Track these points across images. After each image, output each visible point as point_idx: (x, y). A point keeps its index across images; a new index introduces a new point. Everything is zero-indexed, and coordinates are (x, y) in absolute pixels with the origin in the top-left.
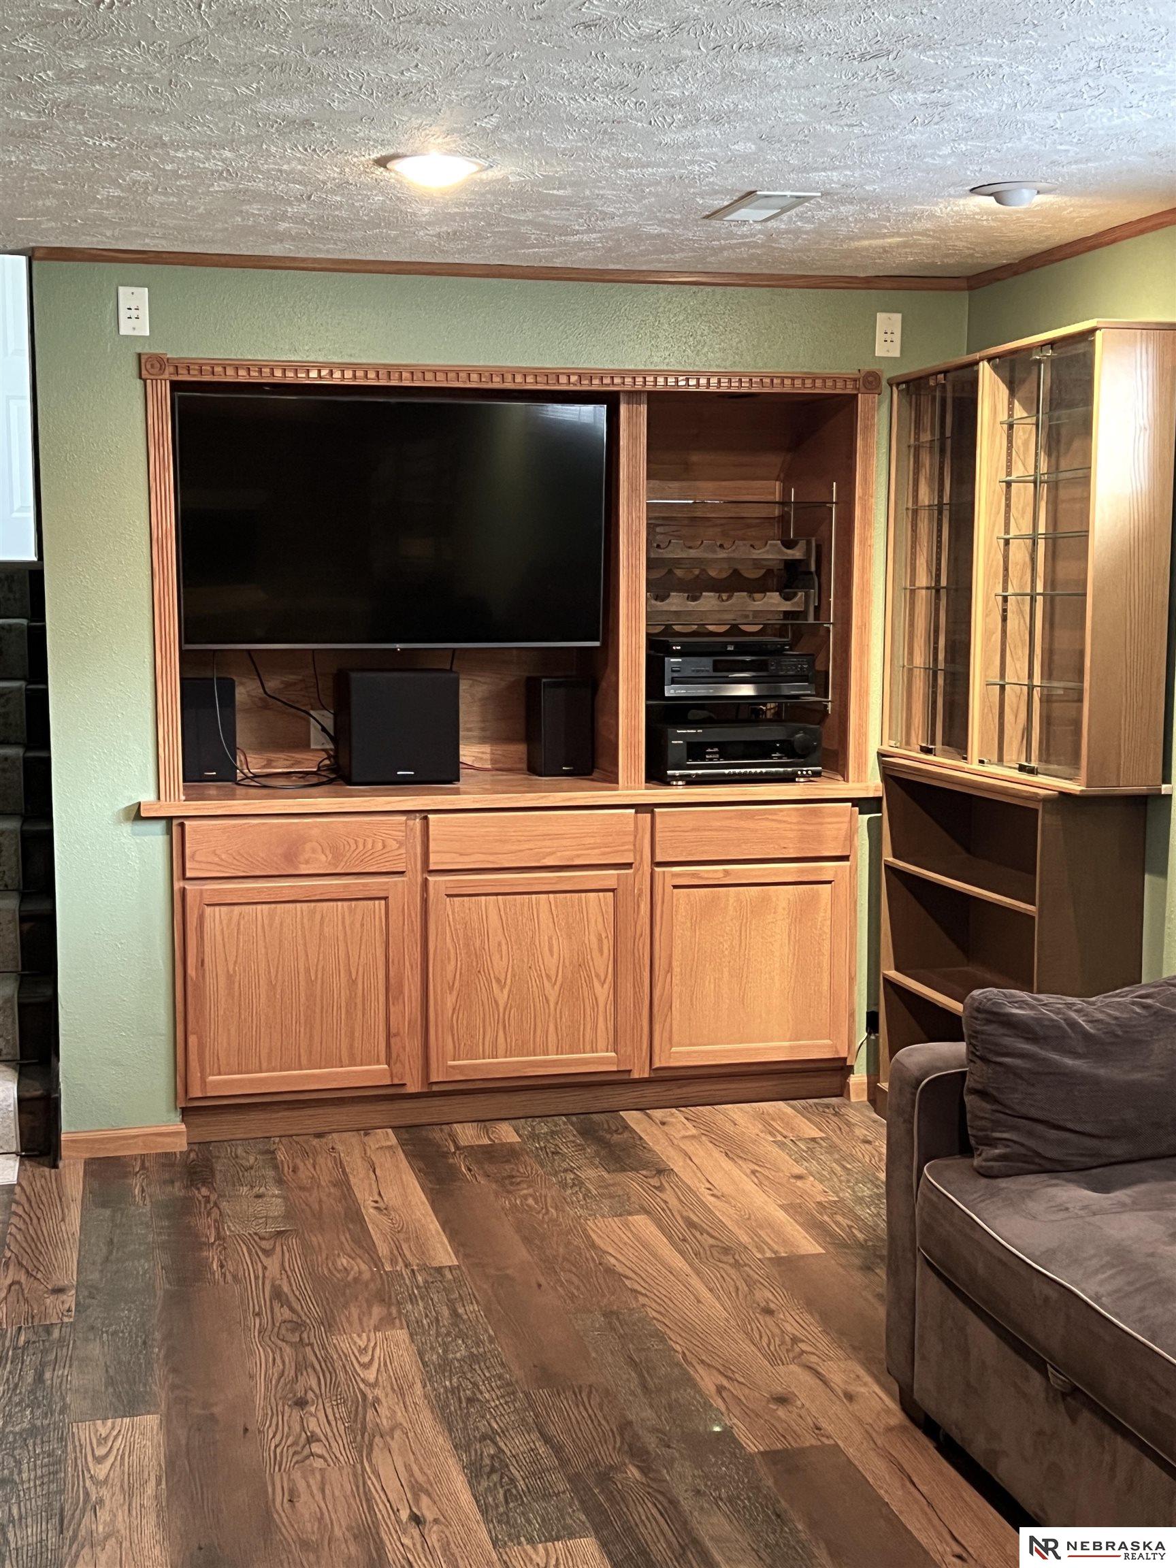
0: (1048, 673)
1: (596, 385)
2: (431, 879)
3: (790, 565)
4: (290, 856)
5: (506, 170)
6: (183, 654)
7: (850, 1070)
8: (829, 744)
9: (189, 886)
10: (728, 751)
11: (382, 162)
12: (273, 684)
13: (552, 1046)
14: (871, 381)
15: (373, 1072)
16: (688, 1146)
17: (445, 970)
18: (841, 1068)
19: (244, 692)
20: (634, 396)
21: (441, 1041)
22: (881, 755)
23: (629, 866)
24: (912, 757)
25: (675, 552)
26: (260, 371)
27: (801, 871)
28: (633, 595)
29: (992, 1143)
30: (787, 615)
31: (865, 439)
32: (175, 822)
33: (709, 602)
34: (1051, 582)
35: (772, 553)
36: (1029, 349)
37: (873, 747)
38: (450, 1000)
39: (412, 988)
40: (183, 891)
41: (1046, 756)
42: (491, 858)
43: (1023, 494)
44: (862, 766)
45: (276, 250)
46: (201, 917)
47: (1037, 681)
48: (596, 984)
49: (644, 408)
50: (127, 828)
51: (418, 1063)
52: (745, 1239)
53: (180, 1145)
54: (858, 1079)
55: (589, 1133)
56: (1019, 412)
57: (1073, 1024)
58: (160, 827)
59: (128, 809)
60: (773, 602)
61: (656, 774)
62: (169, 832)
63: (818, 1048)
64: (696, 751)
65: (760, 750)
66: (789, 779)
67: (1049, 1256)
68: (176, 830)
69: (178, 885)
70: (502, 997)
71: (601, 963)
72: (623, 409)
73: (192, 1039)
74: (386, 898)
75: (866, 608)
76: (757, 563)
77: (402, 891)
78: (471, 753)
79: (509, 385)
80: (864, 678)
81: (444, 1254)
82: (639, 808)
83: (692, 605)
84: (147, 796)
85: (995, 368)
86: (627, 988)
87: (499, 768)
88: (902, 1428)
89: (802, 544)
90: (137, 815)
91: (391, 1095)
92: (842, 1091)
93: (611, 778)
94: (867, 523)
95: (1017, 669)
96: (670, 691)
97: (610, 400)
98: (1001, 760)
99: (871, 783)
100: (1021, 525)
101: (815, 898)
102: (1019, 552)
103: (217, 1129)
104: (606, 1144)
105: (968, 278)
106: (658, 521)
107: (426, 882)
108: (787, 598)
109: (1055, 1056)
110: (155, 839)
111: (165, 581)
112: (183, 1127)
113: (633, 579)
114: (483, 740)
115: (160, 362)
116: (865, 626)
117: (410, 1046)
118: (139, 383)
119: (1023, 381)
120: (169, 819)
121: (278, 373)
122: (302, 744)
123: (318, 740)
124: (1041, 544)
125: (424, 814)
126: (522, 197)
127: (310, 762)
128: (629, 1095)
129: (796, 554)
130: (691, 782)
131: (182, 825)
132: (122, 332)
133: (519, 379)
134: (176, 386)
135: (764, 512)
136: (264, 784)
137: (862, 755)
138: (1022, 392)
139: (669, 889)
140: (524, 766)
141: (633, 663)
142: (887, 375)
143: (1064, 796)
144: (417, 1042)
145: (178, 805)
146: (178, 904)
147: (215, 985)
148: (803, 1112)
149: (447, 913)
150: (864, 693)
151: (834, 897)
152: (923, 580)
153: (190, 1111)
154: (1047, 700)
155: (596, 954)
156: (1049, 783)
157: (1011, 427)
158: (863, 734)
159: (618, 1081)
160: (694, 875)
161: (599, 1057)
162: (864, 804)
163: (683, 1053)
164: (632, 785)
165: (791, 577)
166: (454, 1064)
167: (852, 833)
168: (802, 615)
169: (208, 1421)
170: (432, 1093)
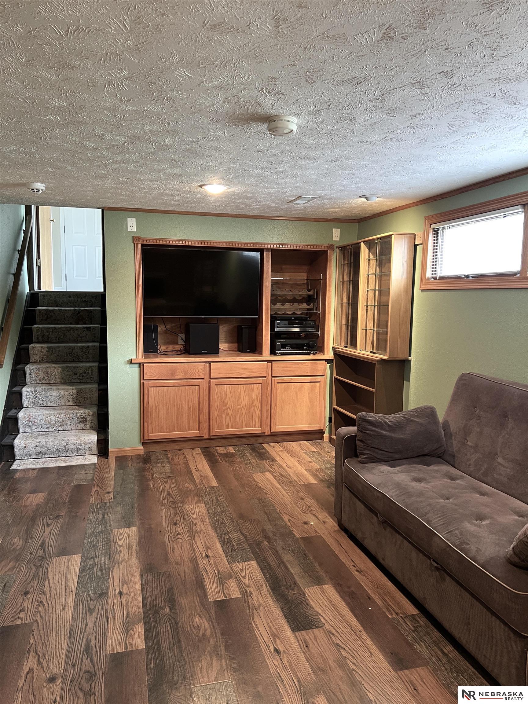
0: (378, 326)
1: (257, 247)
3: (309, 296)
4: (173, 374)
5: (234, 189)
6: (144, 319)
7: (324, 433)
8: (319, 344)
9: (145, 382)
10: (292, 346)
11: (201, 186)
12: (168, 327)
13: (244, 426)
14: (331, 247)
15: (194, 433)
16: (280, 453)
17: (215, 404)
18: (322, 432)
19: (160, 329)
20: (268, 250)
21: (213, 424)
22: (333, 348)
23: (265, 377)
24: (341, 349)
25: (278, 292)
26: (166, 241)
27: (311, 379)
28: (267, 304)
29: (364, 454)
30: (308, 309)
31: (330, 263)
32: (141, 364)
33: (287, 306)
34: (379, 302)
35: (304, 293)
36: (374, 240)
37: (331, 345)
38: (216, 413)
39: (206, 411)
40: (143, 383)
41: (377, 349)
42: (227, 375)
43: (372, 278)
44: (328, 351)
45: (171, 209)
46: (148, 390)
47: (375, 329)
48: (256, 409)
49: (270, 253)
50: (128, 366)
51: (207, 430)
52: (295, 478)
53: (142, 453)
54: (326, 435)
55: (253, 449)
56: (371, 256)
57: (385, 422)
58: (137, 365)
59: (128, 361)
60: (305, 306)
61: (273, 352)
63: (315, 427)
64: (284, 346)
65: (301, 346)
66: (309, 354)
67: (379, 485)
68: (141, 366)
69: (142, 381)
70: (230, 413)
71: (257, 403)
72: (265, 253)
73: (145, 424)
74: (199, 385)
75: (330, 308)
76: (300, 295)
77: (204, 384)
78: (223, 346)
79: (234, 246)
80: (329, 327)
81: (214, 483)
82: (268, 361)
83: (283, 307)
84: (134, 357)
85: (365, 244)
86: (264, 410)
87: (230, 350)
88: (338, 531)
89: (313, 290)
90: (131, 362)
91: (199, 439)
92: (322, 438)
93: (260, 353)
94: (330, 285)
95: (370, 325)
96: (277, 330)
97: (261, 251)
98: (365, 349)
99: (330, 355)
100: (371, 287)
101: (316, 386)
102: (371, 294)
103: (151, 448)
104: (258, 453)
105: (358, 220)
106: (274, 284)
107: (210, 381)
108: (308, 305)
109: (381, 431)
110: (135, 369)
111: (139, 298)
112: (142, 448)
113: (267, 299)
114: (226, 342)
115: (139, 239)
116: (329, 313)
117: (205, 425)
118: (133, 244)
119: (373, 248)
120: (140, 363)
121: (171, 242)
122: (177, 343)
123: (181, 342)
124: (377, 292)
125: (210, 363)
126: (238, 196)
127: (178, 348)
128: (266, 439)
129: (311, 293)
130: (282, 354)
131: (143, 365)
132: (129, 230)
133: (237, 245)
134: (143, 245)
135: (302, 282)
136: (166, 354)
137: (328, 348)
138: (372, 251)
139: (276, 383)
140: (237, 349)
141: (267, 322)
142: (335, 246)
143: (383, 360)
144: (207, 425)
145: (142, 360)
146: (142, 387)
147: (152, 410)
148: (311, 444)
149: (216, 390)
150: (329, 331)
151: (320, 385)
152: (345, 301)
153: (144, 444)
154: (378, 333)
155: (256, 401)
156: (379, 356)
157: (369, 260)
158: (329, 343)
159: (261, 436)
160: (283, 380)
161: (256, 429)
162: (328, 361)
163: (279, 428)
164: (266, 355)
165: (309, 299)
166: (217, 431)
167: (325, 369)
168: (312, 309)
169: (150, 529)
170: (211, 439)
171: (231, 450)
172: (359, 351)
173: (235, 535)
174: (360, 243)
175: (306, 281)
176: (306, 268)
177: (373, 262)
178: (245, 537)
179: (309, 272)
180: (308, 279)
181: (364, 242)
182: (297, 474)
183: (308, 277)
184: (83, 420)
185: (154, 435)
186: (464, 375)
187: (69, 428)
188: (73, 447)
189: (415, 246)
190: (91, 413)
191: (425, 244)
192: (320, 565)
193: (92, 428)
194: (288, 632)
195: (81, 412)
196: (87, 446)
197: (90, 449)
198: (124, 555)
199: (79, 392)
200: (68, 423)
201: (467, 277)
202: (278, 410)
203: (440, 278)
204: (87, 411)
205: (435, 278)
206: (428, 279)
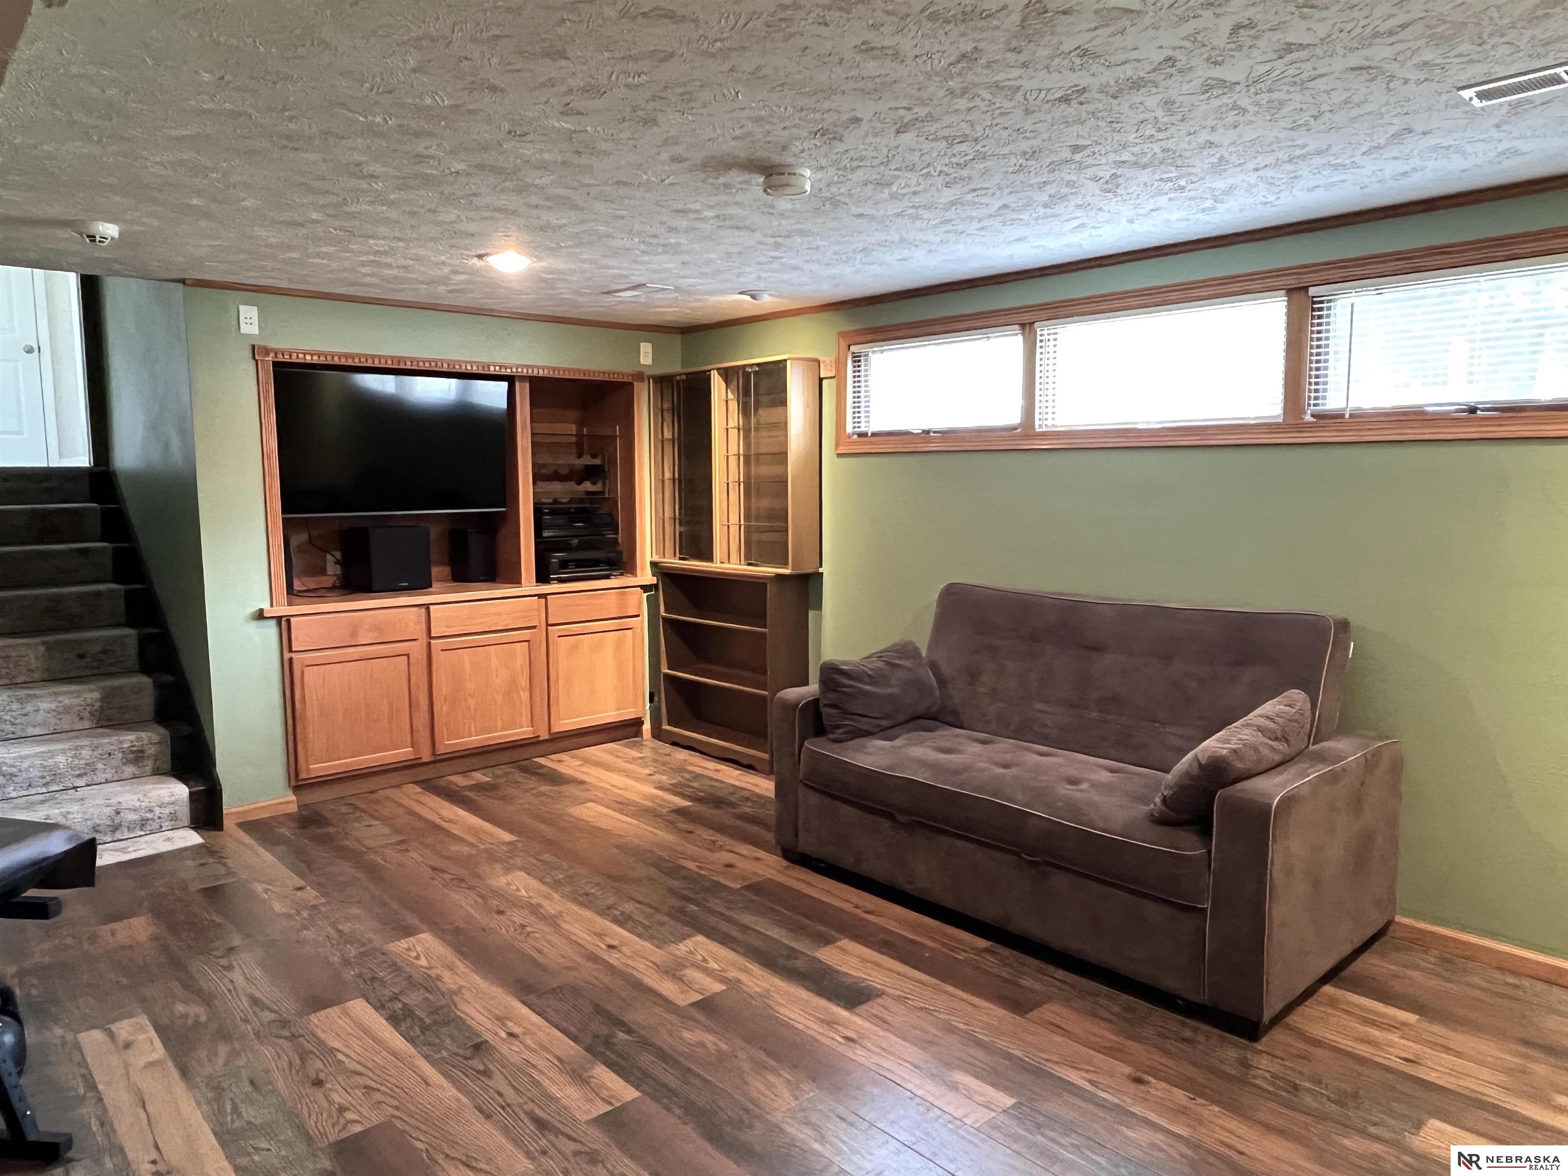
1: (503, 372)
2: (432, 641)
4: (354, 634)
7: (642, 723)
8: (627, 559)
9: (293, 655)
10: (582, 564)
11: (481, 257)
14: (640, 376)
15: (404, 752)
17: (441, 692)
18: (638, 722)
20: (522, 378)
21: (441, 731)
22: (654, 564)
23: (534, 627)
24: (673, 561)
27: (619, 624)
28: (526, 484)
30: (588, 493)
31: (638, 403)
32: (284, 619)
33: (559, 486)
34: (747, 475)
36: (745, 366)
37: (648, 559)
38: (445, 708)
39: (424, 703)
40: (291, 660)
41: (746, 559)
42: (464, 628)
43: (733, 433)
44: (643, 569)
46: (302, 673)
47: (742, 522)
48: (521, 692)
49: (527, 385)
50: (254, 624)
51: (429, 745)
53: (293, 808)
54: (647, 727)
55: (525, 770)
56: (730, 396)
58: (273, 623)
59: (254, 613)
60: (588, 486)
61: (542, 577)
62: (279, 624)
63: (629, 714)
64: (564, 564)
65: (595, 563)
66: (607, 577)
68: (284, 624)
69: (287, 655)
70: (472, 702)
71: (524, 681)
72: (517, 384)
73: (300, 747)
74: (408, 655)
75: (642, 489)
77: (417, 650)
78: (435, 571)
80: (642, 524)
82: (540, 596)
83: (551, 488)
84: (266, 605)
85: (719, 374)
86: (536, 692)
89: (600, 457)
90: (260, 616)
91: (415, 764)
92: (638, 733)
93: (516, 581)
94: (641, 448)
95: (734, 519)
96: (546, 534)
97: (511, 380)
98: (729, 562)
99: (647, 577)
100: (733, 449)
101: (625, 637)
102: (733, 461)
103: (314, 796)
105: (683, 328)
107: (429, 646)
108: (594, 483)
110: (270, 630)
111: (272, 478)
112: (294, 798)
113: (525, 474)
114: (441, 564)
115: (267, 351)
116: (642, 498)
117: (424, 736)
118: (254, 363)
120: (279, 619)
123: (333, 569)
125: (427, 607)
128: (540, 749)
129: (597, 462)
130: (562, 581)
131: (289, 622)
132: (242, 331)
134: (275, 364)
137: (643, 563)
138: (734, 385)
139: (555, 638)
141: (527, 520)
142: (646, 374)
143: (780, 576)
144: (428, 734)
145: (284, 609)
146: (288, 669)
147: (311, 712)
148: (626, 746)
149: (440, 658)
151: (632, 636)
152: (668, 475)
153: (297, 789)
154: (748, 531)
155: (520, 676)
156: (768, 570)
157: (727, 402)
158: (643, 554)
159: (532, 743)
160: (568, 630)
161: (523, 731)
162: (645, 588)
163: (565, 723)
164: (529, 584)
165: (591, 473)
166: (449, 743)
167: (640, 603)
168: (602, 493)
169: (458, 931)
170: (438, 760)
171: (479, 777)
172: (718, 565)
173: (629, 907)
174: (710, 371)
175: (574, 439)
176: (573, 414)
177: (733, 406)
178: (649, 906)
179: (581, 423)
180: (579, 435)
181: (718, 369)
182: (646, 797)
183: (580, 429)
184: (136, 756)
185: (318, 768)
186: (951, 586)
187: (101, 777)
188: (132, 817)
189: (821, 380)
190: (155, 738)
191: (840, 378)
192: (807, 917)
193: (157, 772)
194: (843, 1013)
195: (129, 739)
196: (167, 811)
197: (173, 817)
198: (449, 980)
199: (108, 697)
200: (100, 766)
201: (927, 432)
202: (560, 690)
203: (874, 435)
204: (143, 735)
205: (862, 435)
206: (849, 436)
